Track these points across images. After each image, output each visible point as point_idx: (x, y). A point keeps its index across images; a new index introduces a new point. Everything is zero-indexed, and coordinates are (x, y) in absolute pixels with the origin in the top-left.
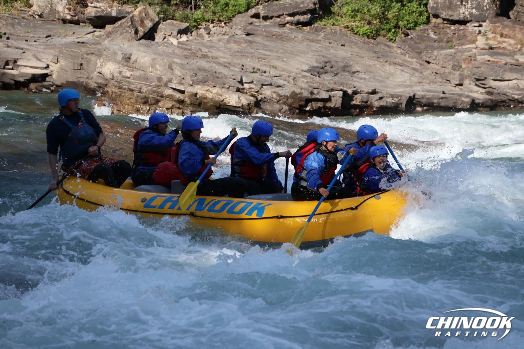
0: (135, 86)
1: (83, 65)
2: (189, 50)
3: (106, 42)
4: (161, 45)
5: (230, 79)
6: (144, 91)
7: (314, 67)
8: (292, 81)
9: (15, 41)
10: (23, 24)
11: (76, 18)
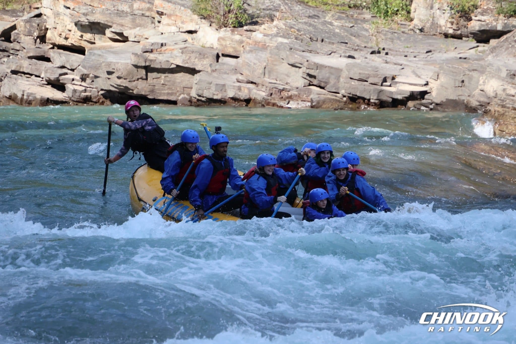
1: (465, 82)
3: (490, 57)
9: (394, 57)
10: (402, 39)
11: (459, 32)
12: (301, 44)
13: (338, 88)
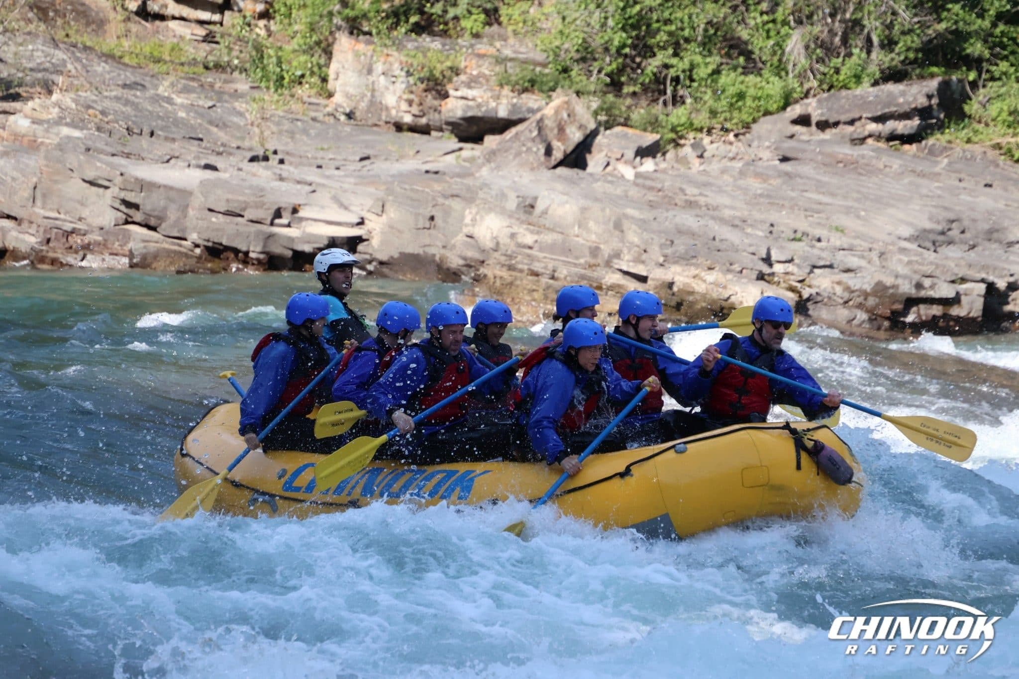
0: (543, 265)
1: (436, 219)
2: (659, 190)
3: (485, 172)
4: (598, 180)
5: (745, 254)
6: (562, 276)
7: (925, 231)
8: (876, 259)
9: (296, 167)
10: (313, 132)
11: (424, 121)
12: (109, 140)
13: (184, 230)
